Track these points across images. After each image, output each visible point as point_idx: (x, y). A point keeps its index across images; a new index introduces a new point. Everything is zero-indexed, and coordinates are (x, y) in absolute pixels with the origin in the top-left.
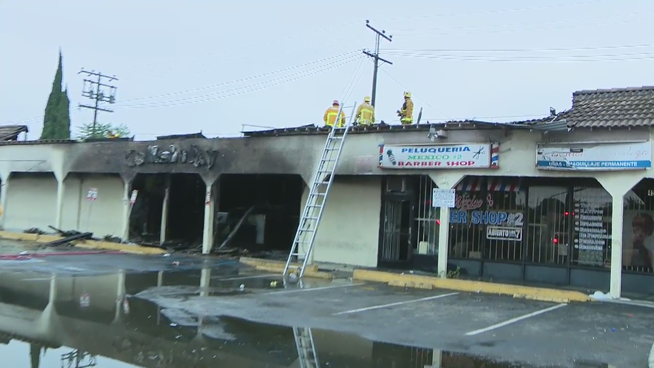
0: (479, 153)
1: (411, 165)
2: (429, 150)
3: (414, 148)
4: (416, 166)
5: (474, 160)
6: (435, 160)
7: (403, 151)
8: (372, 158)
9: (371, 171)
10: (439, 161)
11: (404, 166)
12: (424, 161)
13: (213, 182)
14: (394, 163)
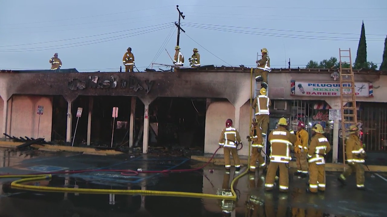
0: (362, 88)
1: (315, 94)
2: (327, 86)
3: (317, 83)
4: (319, 95)
5: (359, 92)
6: (332, 92)
7: (309, 85)
8: (283, 89)
9: (283, 97)
10: (335, 92)
11: (311, 95)
12: (324, 92)
13: (150, 102)
14: (303, 93)
